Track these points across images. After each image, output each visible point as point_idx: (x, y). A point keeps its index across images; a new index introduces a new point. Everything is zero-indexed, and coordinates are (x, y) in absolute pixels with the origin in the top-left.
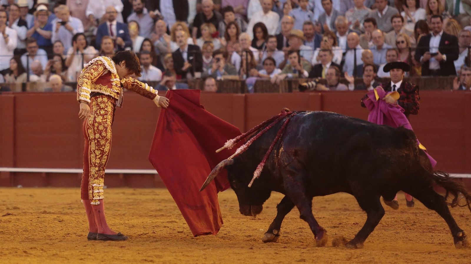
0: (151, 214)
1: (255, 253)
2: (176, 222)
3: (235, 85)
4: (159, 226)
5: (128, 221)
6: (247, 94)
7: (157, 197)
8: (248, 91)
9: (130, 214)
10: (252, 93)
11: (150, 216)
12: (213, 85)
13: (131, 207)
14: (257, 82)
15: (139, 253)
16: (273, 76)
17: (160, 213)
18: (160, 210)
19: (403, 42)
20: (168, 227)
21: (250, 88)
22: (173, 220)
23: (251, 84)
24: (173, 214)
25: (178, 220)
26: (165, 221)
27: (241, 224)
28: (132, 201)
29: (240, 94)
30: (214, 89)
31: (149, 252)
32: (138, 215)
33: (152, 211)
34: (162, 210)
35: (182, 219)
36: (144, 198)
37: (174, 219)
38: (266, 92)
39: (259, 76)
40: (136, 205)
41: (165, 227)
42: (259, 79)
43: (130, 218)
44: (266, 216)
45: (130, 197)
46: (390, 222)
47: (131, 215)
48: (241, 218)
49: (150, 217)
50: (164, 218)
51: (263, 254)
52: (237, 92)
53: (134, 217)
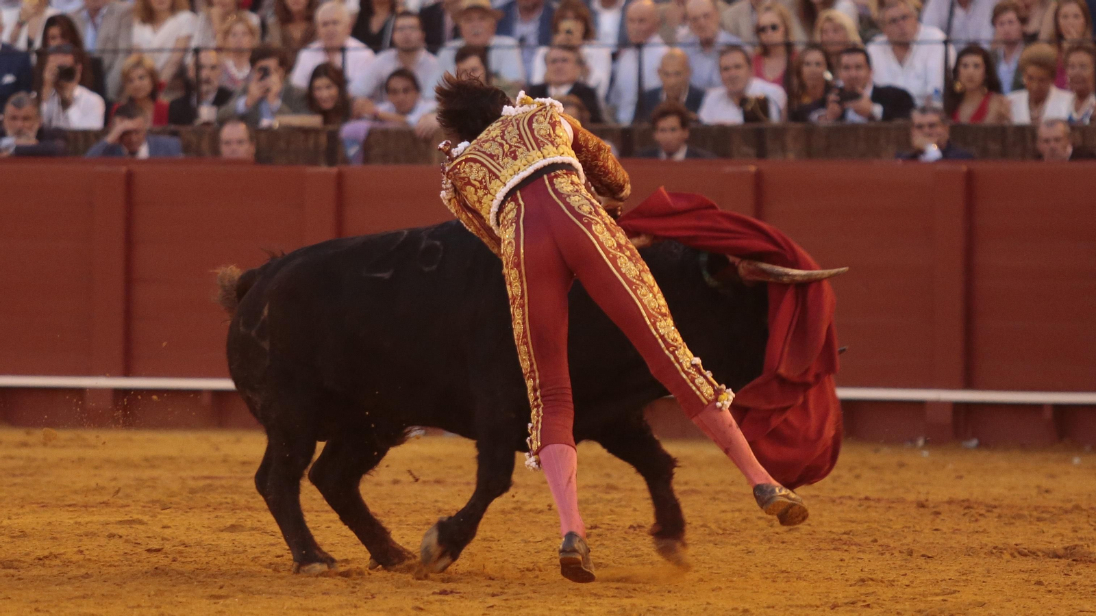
0: (73, 500)
1: (361, 609)
2: (141, 522)
3: (311, 142)
4: (95, 534)
5: (9, 518)
6: (344, 168)
7: (90, 453)
8: (346, 161)
9: (15, 500)
10: (357, 166)
11: (70, 506)
12: (240, 142)
13: (18, 480)
14: (370, 133)
15: (37, 610)
16: (413, 119)
17: (99, 499)
18: (99, 489)
19: (774, 27)
20: (121, 537)
21: (353, 151)
22: (135, 517)
23: (354, 141)
24: (134, 501)
25: (147, 516)
26: (112, 519)
27: (323, 527)
28: (21, 463)
29: (324, 169)
30: (244, 151)
31: (67, 607)
32: (38, 503)
33: (76, 492)
34: (103, 488)
35: (159, 513)
36: (52, 454)
37: (138, 514)
38: (397, 161)
39: (376, 117)
40: (31, 475)
41: (111, 536)
42: (377, 125)
43: (15, 510)
44: (394, 507)
45: (15, 452)
46: (728, 523)
47: (16, 502)
48: (322, 511)
49: (71, 509)
50: (108, 510)
51: (383, 610)
52: (314, 163)
53: (27, 509)
